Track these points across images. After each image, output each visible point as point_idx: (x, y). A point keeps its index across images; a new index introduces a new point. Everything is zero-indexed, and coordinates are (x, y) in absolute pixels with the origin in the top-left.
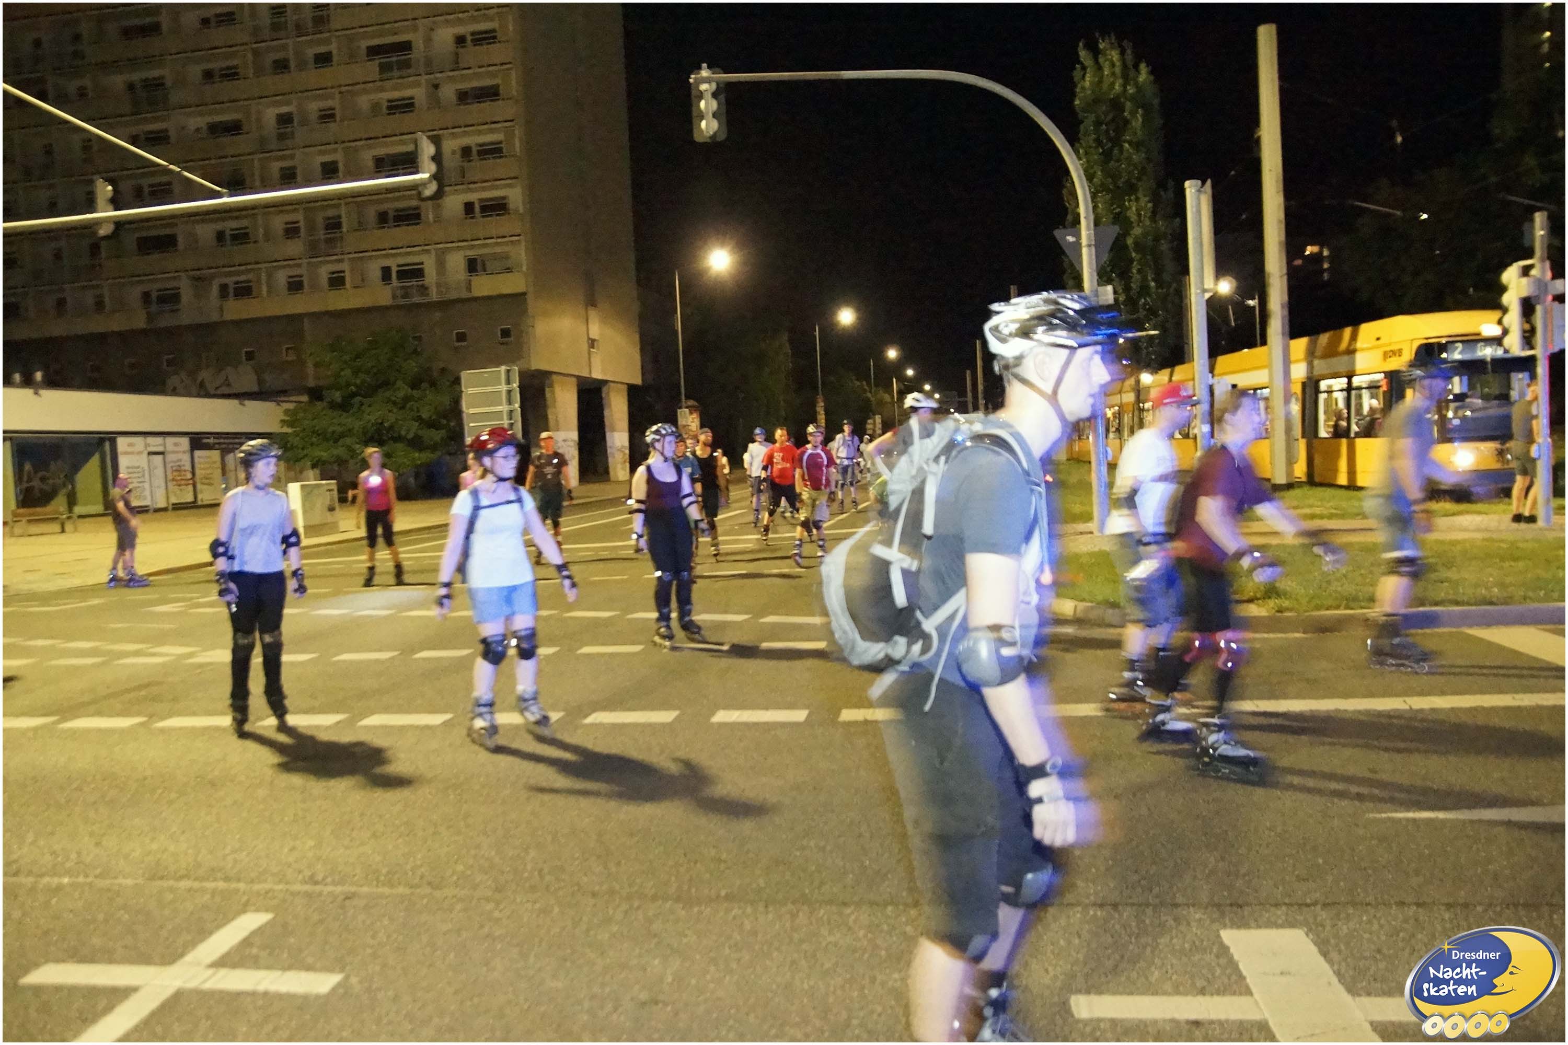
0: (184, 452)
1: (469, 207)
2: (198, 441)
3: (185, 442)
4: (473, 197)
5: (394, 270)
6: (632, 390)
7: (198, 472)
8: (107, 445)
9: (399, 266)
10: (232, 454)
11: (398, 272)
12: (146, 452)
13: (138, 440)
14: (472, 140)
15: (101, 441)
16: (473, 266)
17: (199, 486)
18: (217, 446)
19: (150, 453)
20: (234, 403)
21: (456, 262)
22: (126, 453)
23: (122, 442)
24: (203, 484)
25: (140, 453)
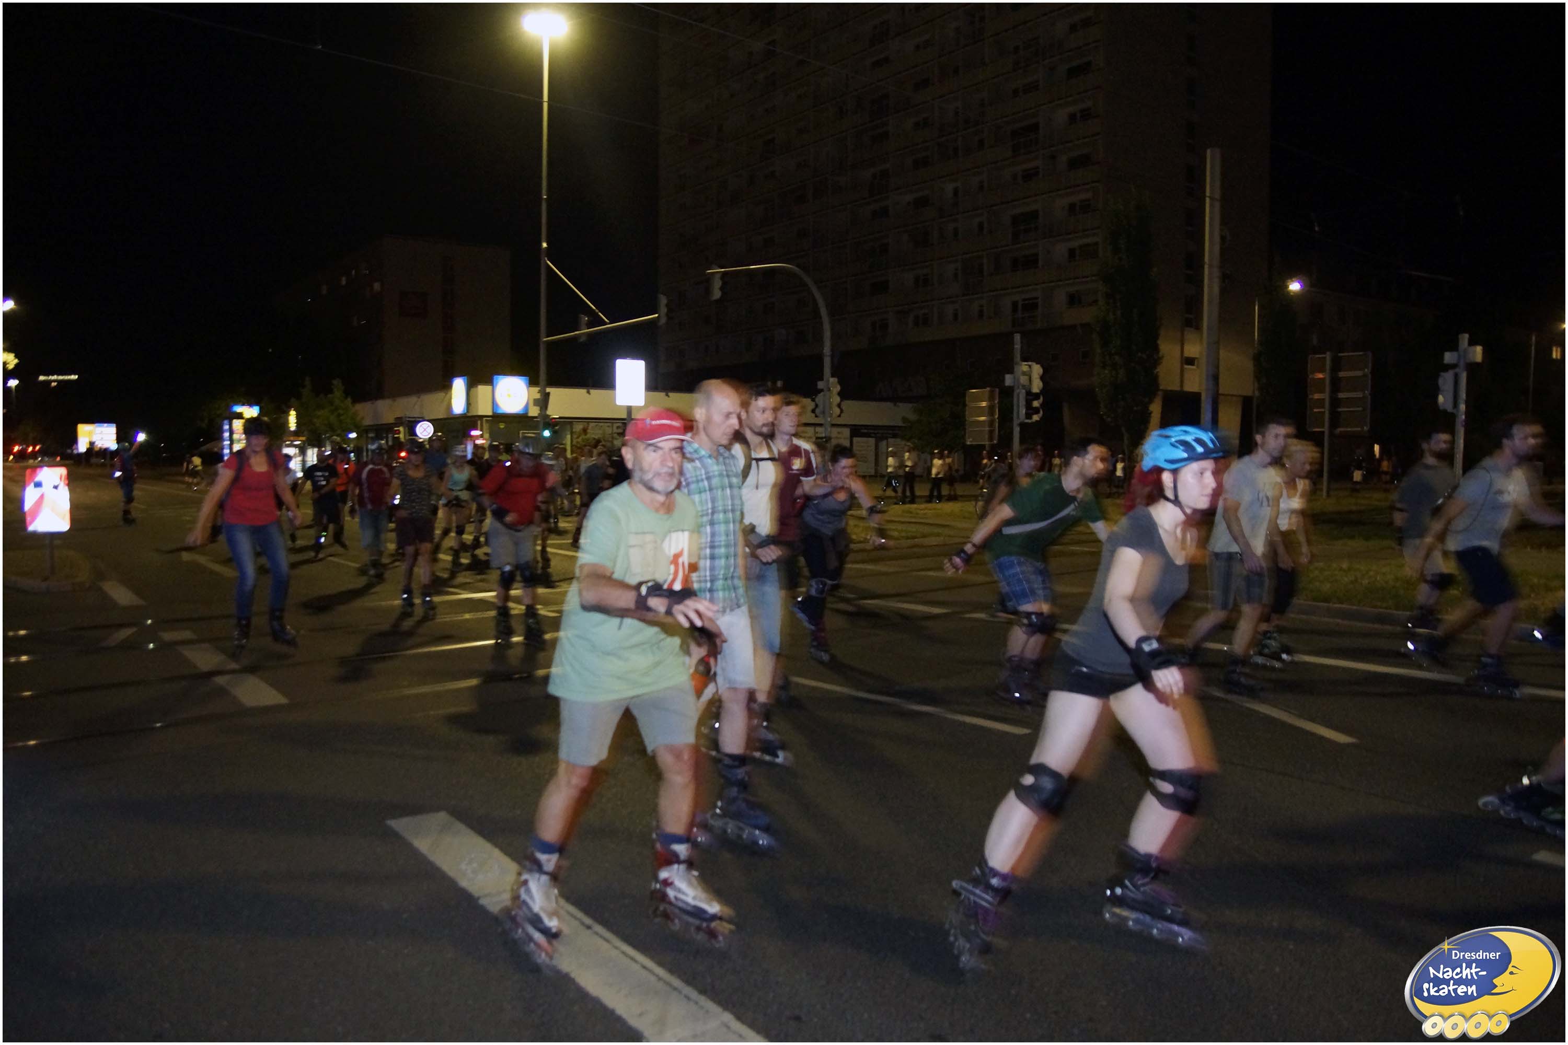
1: (1072, 252)
4: (1075, 244)
6: (1246, 402)
9: (1024, 300)
10: (886, 441)
11: (1022, 305)
14: (1076, 198)
16: (1074, 300)
20: (889, 404)
21: (1060, 297)
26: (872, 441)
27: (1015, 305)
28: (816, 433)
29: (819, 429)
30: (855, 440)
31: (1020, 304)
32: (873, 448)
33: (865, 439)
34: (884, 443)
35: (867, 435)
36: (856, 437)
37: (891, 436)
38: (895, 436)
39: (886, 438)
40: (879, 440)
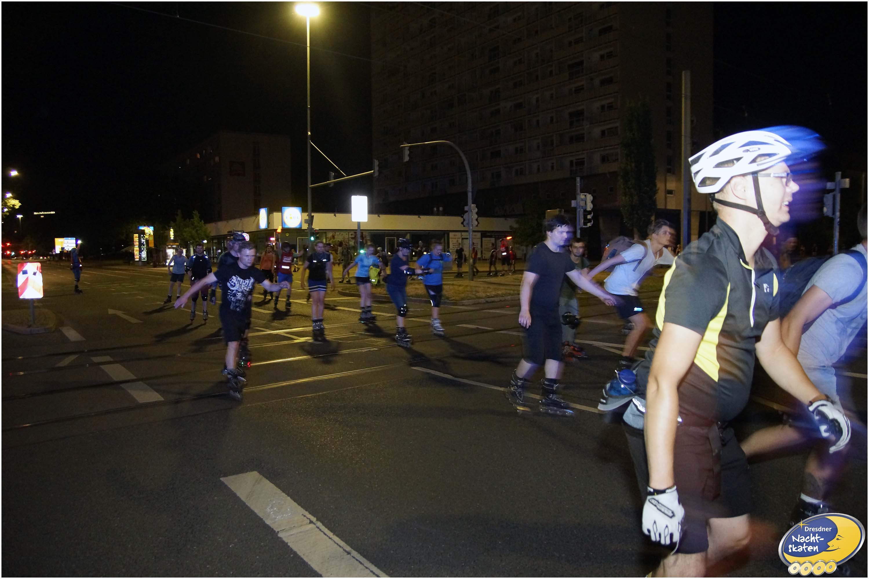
0: (479, 238)
1: (603, 133)
2: (484, 234)
3: (479, 235)
4: (605, 128)
5: (574, 161)
7: (483, 245)
8: (446, 235)
9: (576, 159)
11: (576, 162)
12: (461, 240)
13: (459, 234)
14: (605, 102)
15: (444, 234)
16: (604, 159)
17: (484, 252)
18: (493, 236)
19: (463, 239)
20: (502, 219)
21: (597, 157)
22: (452, 238)
23: (451, 235)
24: (485, 251)
25: (459, 238)
27: (571, 162)
28: (462, 236)
36: (485, 237)
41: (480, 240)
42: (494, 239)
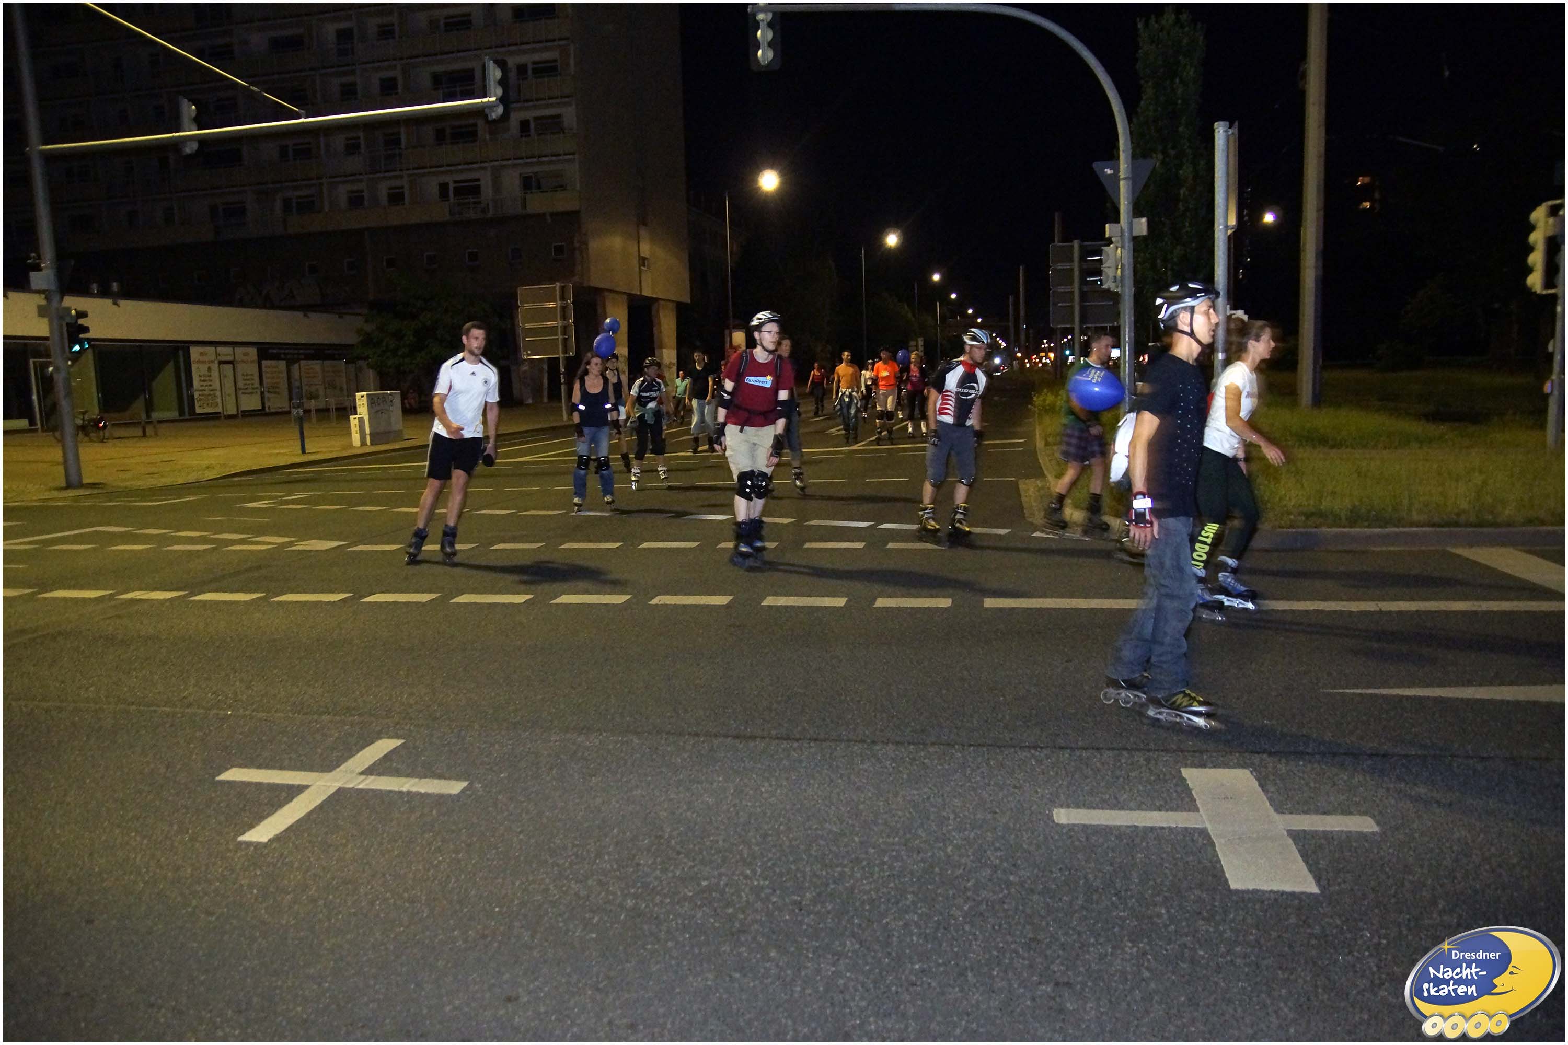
0: (252, 362)
1: (525, 126)
2: (266, 351)
3: (253, 351)
4: (529, 115)
6: (680, 308)
7: (265, 381)
8: (181, 353)
9: (455, 182)
11: (455, 188)
12: (216, 361)
13: (210, 350)
14: (528, 58)
15: (176, 349)
16: (528, 183)
17: (267, 395)
18: (283, 356)
19: (221, 363)
20: (299, 315)
21: (511, 180)
22: (198, 362)
23: (195, 352)
24: (269, 392)
25: (212, 362)
26: (282, 364)
27: (444, 187)
28: (217, 355)
29: (221, 349)
30: (264, 363)
31: (451, 186)
32: (285, 375)
33: (273, 363)
34: (296, 366)
35: (276, 357)
36: (266, 359)
37: (303, 357)
38: (308, 357)
39: (299, 360)
40: (290, 362)
41: (256, 365)
42: (284, 362)
